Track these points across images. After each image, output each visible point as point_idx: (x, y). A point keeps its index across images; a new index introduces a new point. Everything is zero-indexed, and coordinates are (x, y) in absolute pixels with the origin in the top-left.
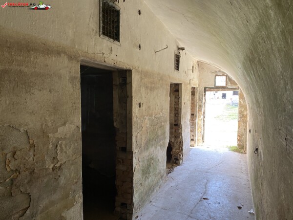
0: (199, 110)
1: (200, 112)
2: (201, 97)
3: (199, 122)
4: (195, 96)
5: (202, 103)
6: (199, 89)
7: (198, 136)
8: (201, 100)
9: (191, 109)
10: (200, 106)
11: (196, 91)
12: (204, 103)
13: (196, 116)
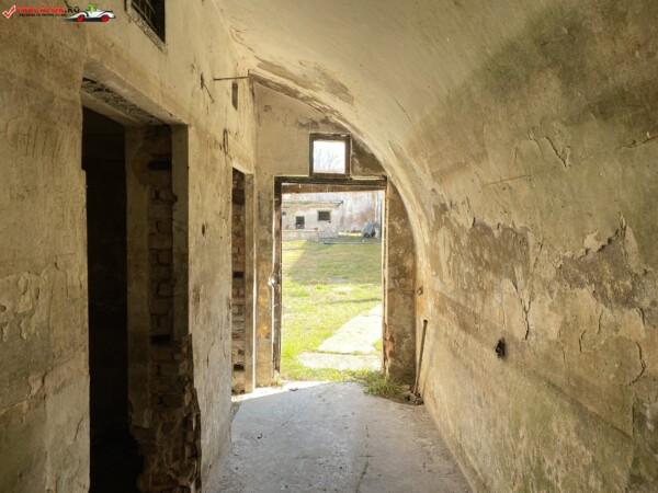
0: (260, 259)
1: (263, 266)
2: (266, 210)
3: (261, 299)
4: (247, 207)
5: (271, 232)
6: (260, 183)
7: (258, 351)
8: (265, 222)
9: (234, 255)
10: (266, 244)
11: (247, 187)
12: (278, 234)
13: (252, 281)
